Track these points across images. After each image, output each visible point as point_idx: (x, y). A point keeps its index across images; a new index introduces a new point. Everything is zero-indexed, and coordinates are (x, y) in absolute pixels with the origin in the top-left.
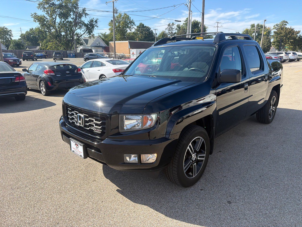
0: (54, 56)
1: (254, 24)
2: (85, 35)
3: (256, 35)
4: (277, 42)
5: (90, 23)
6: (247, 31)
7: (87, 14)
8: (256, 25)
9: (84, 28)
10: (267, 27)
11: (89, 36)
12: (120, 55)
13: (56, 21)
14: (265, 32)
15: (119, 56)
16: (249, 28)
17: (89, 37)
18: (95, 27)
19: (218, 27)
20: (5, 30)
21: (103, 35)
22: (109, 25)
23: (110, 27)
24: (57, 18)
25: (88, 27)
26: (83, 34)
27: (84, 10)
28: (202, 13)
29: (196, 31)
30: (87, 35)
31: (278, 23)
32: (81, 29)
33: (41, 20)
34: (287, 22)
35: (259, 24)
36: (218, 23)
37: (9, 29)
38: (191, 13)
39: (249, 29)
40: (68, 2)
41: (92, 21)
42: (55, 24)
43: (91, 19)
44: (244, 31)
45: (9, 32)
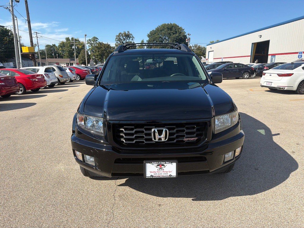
1: (68, 38)
3: (75, 48)
4: (99, 55)
6: (64, 44)
8: (70, 38)
10: (81, 42)
14: (81, 46)
16: (65, 40)
19: (37, 37)
28: (28, 21)
29: (6, 39)
31: (90, 39)
34: (97, 38)
35: (73, 38)
36: (37, 33)
38: (15, 19)
39: (64, 42)
44: (61, 44)
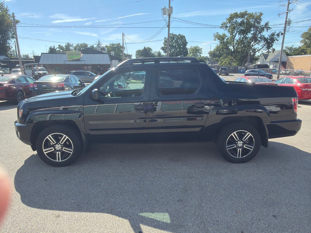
0: (220, 72)
2: (263, 50)
5: (270, 37)
7: (269, 28)
9: (262, 43)
11: (267, 50)
12: (296, 71)
13: (235, 38)
15: (294, 72)
17: (267, 52)
18: (276, 41)
20: (198, 48)
21: (288, 48)
22: (302, 37)
23: (303, 39)
24: (237, 34)
25: (267, 41)
26: (261, 49)
27: (267, 24)
30: (266, 50)
32: (259, 44)
33: (221, 38)
37: (200, 48)
40: (249, 19)
41: (273, 35)
42: (233, 41)
43: (272, 32)
45: (200, 50)
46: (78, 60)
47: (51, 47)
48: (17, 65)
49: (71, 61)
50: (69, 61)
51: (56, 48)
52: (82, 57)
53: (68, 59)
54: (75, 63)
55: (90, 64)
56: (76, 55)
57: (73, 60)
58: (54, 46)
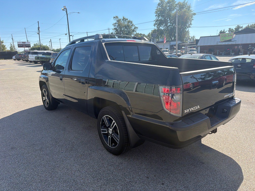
46: (230, 41)
47: (222, 31)
48: (183, 48)
49: (223, 42)
50: (222, 42)
51: (225, 32)
52: (234, 37)
53: (221, 40)
54: (227, 43)
55: (241, 44)
56: (229, 36)
57: (225, 41)
58: (224, 30)
